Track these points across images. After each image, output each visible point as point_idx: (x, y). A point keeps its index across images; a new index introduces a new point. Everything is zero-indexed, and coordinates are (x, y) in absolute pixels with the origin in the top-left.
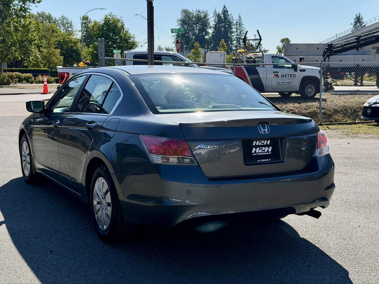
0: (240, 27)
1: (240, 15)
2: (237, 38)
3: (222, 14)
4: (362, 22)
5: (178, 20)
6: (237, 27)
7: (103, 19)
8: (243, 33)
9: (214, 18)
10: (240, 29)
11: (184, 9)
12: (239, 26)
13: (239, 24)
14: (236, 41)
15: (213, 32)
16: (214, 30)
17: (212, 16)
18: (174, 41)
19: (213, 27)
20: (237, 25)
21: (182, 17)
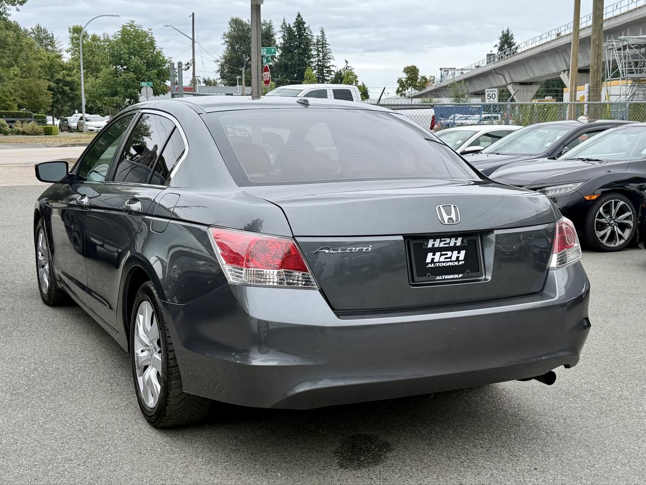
0: (322, 48)
1: (322, 28)
2: (318, 65)
3: (294, 27)
4: (512, 43)
5: (225, 35)
6: (318, 48)
8: (328, 57)
9: (282, 33)
10: (323, 52)
11: (234, 18)
12: (321, 46)
13: (321, 43)
14: (316, 71)
15: (281, 56)
16: (283, 53)
17: (280, 30)
18: (218, 69)
19: (281, 48)
20: (318, 44)
21: (231, 30)
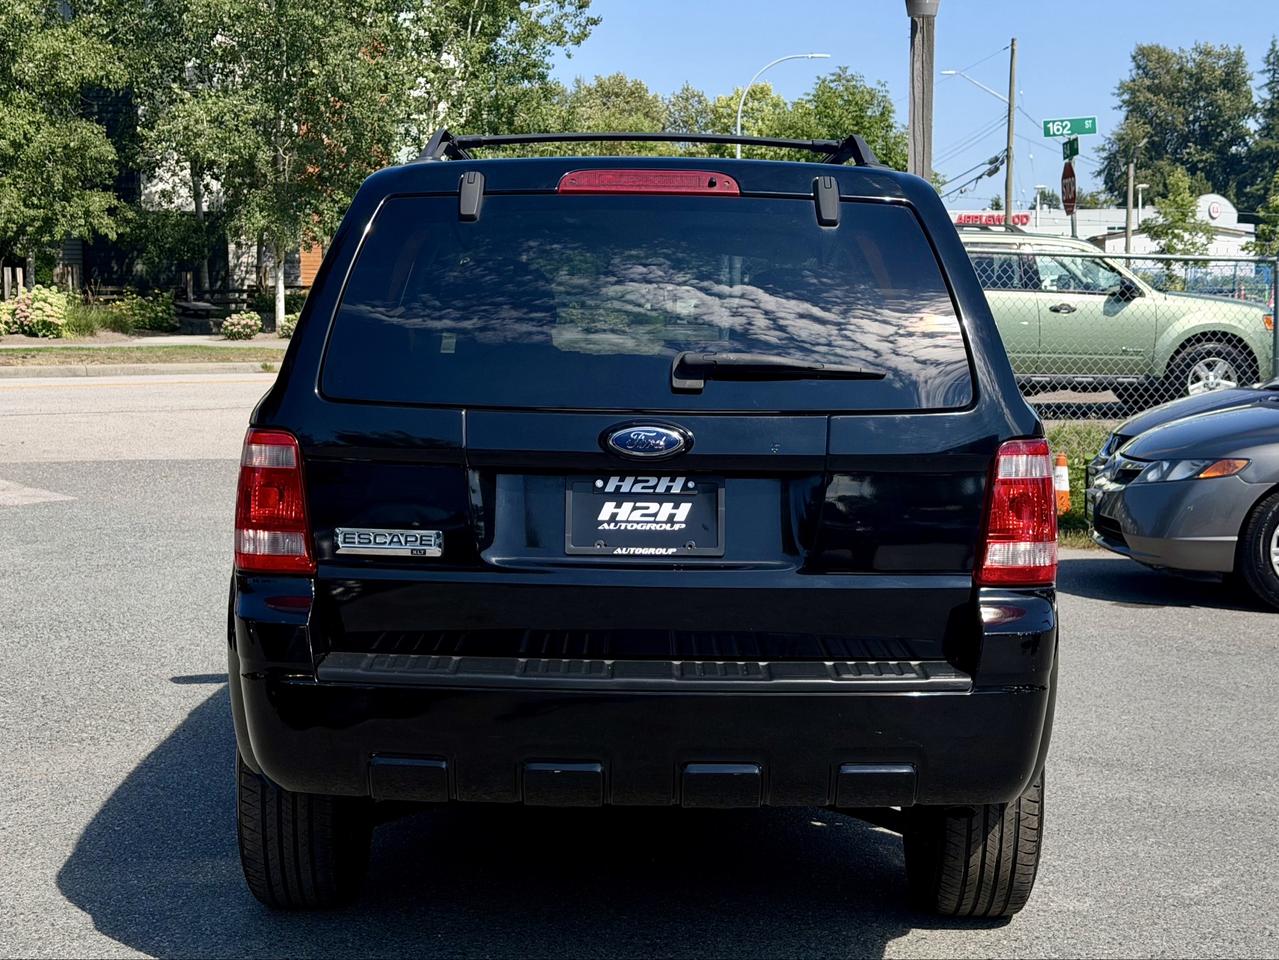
5: (1121, 86)
7: (809, 95)
9: (1268, 75)
11: (1145, 45)
15: (1263, 130)
16: (1266, 122)
17: (1262, 69)
19: (1263, 111)
21: (1137, 74)
